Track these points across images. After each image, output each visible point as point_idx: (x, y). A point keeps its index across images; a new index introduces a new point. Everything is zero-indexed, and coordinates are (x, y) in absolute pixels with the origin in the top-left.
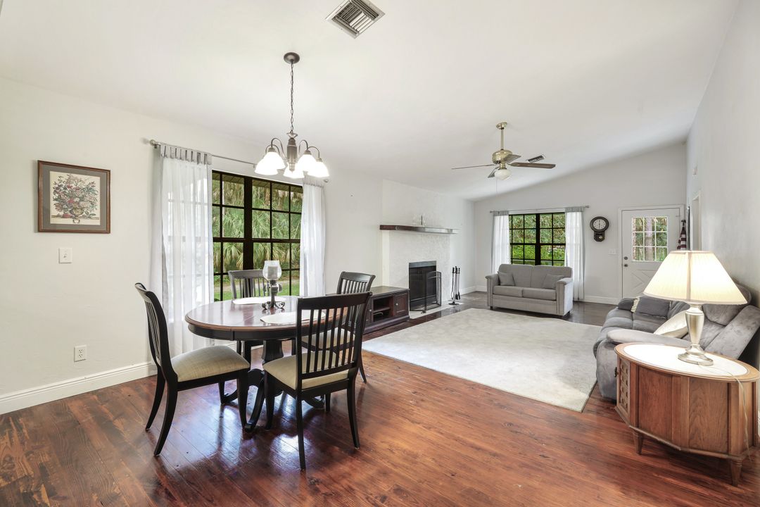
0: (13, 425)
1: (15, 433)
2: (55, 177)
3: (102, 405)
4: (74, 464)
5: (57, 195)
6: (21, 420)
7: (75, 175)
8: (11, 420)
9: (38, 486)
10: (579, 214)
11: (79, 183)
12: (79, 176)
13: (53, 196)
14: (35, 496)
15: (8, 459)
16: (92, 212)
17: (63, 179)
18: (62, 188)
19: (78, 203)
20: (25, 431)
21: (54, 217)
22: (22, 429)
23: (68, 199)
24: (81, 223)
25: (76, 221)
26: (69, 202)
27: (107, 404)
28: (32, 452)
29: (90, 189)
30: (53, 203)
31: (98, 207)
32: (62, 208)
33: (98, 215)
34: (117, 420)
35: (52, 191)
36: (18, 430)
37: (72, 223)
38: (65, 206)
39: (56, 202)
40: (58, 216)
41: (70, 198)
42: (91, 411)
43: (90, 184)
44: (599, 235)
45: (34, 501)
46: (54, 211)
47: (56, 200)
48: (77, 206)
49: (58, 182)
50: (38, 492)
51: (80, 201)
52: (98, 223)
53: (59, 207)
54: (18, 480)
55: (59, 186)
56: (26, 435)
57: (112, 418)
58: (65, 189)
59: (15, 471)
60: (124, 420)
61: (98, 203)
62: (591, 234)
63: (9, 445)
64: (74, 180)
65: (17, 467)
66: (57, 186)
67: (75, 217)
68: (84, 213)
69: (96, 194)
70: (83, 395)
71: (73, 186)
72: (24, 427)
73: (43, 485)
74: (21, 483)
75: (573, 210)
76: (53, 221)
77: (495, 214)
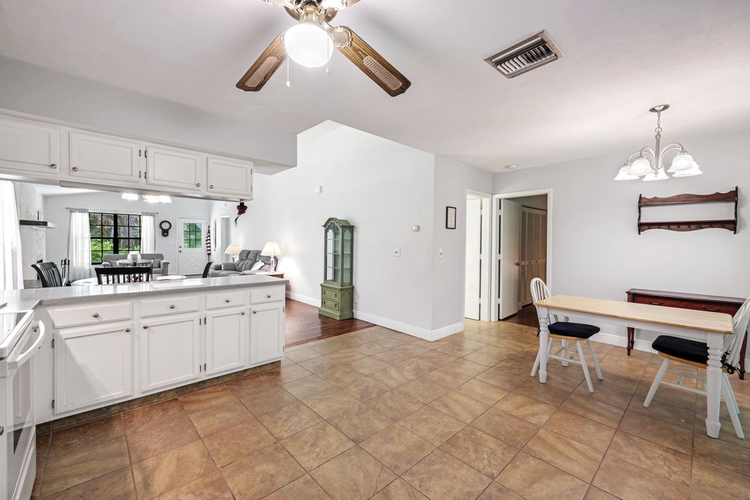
10: (152, 217)
44: (165, 233)
62: (160, 231)
75: (147, 214)
77: (72, 211)
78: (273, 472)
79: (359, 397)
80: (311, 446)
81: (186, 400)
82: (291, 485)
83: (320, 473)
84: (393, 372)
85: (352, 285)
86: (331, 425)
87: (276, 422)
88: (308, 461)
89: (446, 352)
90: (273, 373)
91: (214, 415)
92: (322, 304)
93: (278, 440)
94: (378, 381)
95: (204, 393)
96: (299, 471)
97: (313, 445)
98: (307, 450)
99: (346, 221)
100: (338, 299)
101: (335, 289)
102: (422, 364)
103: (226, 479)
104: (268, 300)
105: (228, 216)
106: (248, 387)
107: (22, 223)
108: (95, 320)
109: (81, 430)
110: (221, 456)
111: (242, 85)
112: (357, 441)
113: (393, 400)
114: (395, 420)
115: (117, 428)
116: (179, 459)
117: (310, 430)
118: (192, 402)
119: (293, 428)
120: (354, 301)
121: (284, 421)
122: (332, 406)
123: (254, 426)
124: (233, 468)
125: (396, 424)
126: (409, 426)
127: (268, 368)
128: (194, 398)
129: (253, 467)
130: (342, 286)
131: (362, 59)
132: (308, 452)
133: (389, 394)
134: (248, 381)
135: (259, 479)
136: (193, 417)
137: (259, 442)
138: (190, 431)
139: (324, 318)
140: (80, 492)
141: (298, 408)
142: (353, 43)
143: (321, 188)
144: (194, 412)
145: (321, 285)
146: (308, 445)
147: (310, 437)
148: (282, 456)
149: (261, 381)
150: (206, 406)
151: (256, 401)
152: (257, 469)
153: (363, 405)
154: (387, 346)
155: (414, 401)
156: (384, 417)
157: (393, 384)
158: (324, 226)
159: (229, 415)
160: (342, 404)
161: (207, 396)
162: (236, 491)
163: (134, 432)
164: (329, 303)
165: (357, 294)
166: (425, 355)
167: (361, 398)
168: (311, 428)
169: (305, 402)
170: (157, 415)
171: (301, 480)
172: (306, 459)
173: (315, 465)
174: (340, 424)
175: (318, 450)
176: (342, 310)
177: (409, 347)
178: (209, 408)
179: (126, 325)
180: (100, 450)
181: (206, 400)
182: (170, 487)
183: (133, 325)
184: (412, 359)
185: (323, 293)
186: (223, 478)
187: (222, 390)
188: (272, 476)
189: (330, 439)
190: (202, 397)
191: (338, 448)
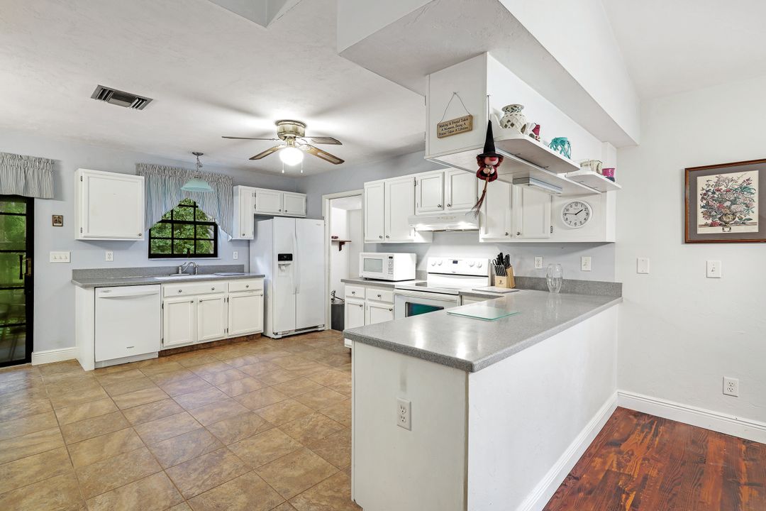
0: (653, 429)
1: (650, 436)
2: (702, 182)
3: (744, 460)
4: (670, 496)
5: (705, 202)
6: (662, 428)
7: (725, 176)
8: (655, 424)
9: (631, 490)
11: (730, 184)
12: (730, 176)
13: (700, 203)
14: (624, 496)
15: (630, 453)
16: (748, 217)
17: (711, 183)
18: (710, 193)
19: (729, 208)
20: (657, 439)
21: (701, 226)
22: (657, 435)
23: (716, 205)
24: (732, 231)
25: (727, 230)
26: (719, 207)
27: (752, 463)
28: (649, 460)
29: (744, 188)
30: (700, 210)
31: (756, 210)
32: (710, 216)
33: (756, 219)
34: (746, 488)
35: (699, 197)
36: (653, 435)
37: (721, 232)
38: (714, 213)
39: (703, 210)
40: (706, 225)
41: (720, 202)
42: (727, 460)
43: (744, 181)
45: (620, 499)
46: (701, 220)
47: (703, 207)
48: (728, 211)
49: (705, 187)
50: (628, 495)
51: (731, 205)
52: (755, 229)
53: (707, 215)
54: (623, 474)
55: (707, 191)
56: (656, 443)
57: (744, 480)
58: (714, 193)
59: (627, 466)
60: (755, 493)
61: (756, 205)
63: (639, 443)
64: (724, 181)
65: (630, 464)
66: (704, 192)
67: (725, 224)
68: (737, 219)
69: (752, 193)
70: (731, 437)
71: (723, 188)
72: (660, 435)
73: (635, 493)
74: (623, 478)
76: (701, 231)
79: (227, 454)
86: (271, 424)
87: (325, 425)
97: (288, 410)
119: (307, 420)
121: (317, 425)
122: (265, 442)
132: (292, 407)
146: (292, 410)
160: (252, 444)
168: (290, 420)
169: (301, 446)
175: (284, 408)
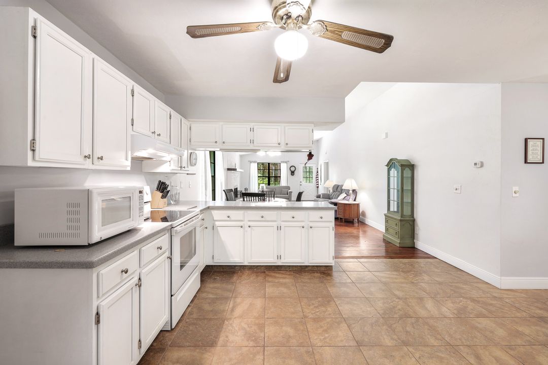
10: (286, 164)
44: (293, 173)
62: (290, 172)
75: (283, 162)
77: (251, 162)
78: (291, 335)
79: (381, 312)
80: (323, 331)
81: (269, 274)
82: (297, 348)
83: (320, 351)
84: (430, 304)
85: (413, 217)
86: (346, 323)
87: (310, 306)
88: (316, 339)
89: (517, 305)
90: (324, 273)
91: (278, 287)
92: (386, 231)
93: (305, 317)
94: (408, 306)
95: (279, 273)
96: (307, 342)
97: (326, 331)
98: (319, 332)
99: (407, 161)
100: (398, 228)
101: (396, 219)
102: (470, 307)
103: (266, 325)
104: (321, 220)
105: (328, 161)
106: (306, 278)
107: (229, 169)
108: (228, 219)
109: (223, 273)
110: (269, 312)
111: (276, 80)
112: (359, 344)
113: (414, 327)
114: (405, 344)
115: (235, 278)
116: (251, 304)
117: (328, 320)
118: (271, 276)
119: (318, 314)
120: (415, 232)
121: (315, 307)
122: (355, 310)
123: (296, 302)
124: (272, 322)
125: (404, 347)
126: (417, 355)
127: (323, 269)
128: (273, 274)
129: (282, 326)
130: (402, 217)
131: (341, 36)
132: (319, 334)
133: (413, 320)
134: (307, 274)
135: (281, 334)
136: (268, 285)
137: (293, 313)
138: (262, 292)
139: (387, 242)
140: (210, 301)
141: (329, 302)
142: (328, 28)
143: (387, 134)
144: (269, 282)
145: (385, 215)
146: (322, 329)
147: (326, 325)
148: (302, 328)
149: (314, 277)
150: (277, 281)
151: (305, 288)
152: (284, 328)
153: (381, 319)
154: (437, 279)
155: (439, 336)
156: (395, 337)
157: (422, 313)
158: (387, 165)
159: (285, 290)
160: (363, 312)
161: (280, 276)
162: (267, 335)
163: (240, 282)
164: (391, 230)
165: (418, 226)
166: (480, 299)
167: (383, 314)
168: (330, 319)
169: (335, 299)
170: (253, 277)
171: (305, 349)
172: (315, 338)
173: (320, 344)
174: (353, 326)
175: (327, 335)
176: (402, 238)
177: (464, 286)
178: (278, 282)
179: (241, 224)
180: (224, 285)
181: (278, 277)
182: (241, 317)
183: (244, 224)
184: (461, 299)
185: (387, 221)
186: (264, 324)
187: (289, 275)
188: (290, 337)
189: (340, 332)
190: (277, 275)
191: (342, 341)
